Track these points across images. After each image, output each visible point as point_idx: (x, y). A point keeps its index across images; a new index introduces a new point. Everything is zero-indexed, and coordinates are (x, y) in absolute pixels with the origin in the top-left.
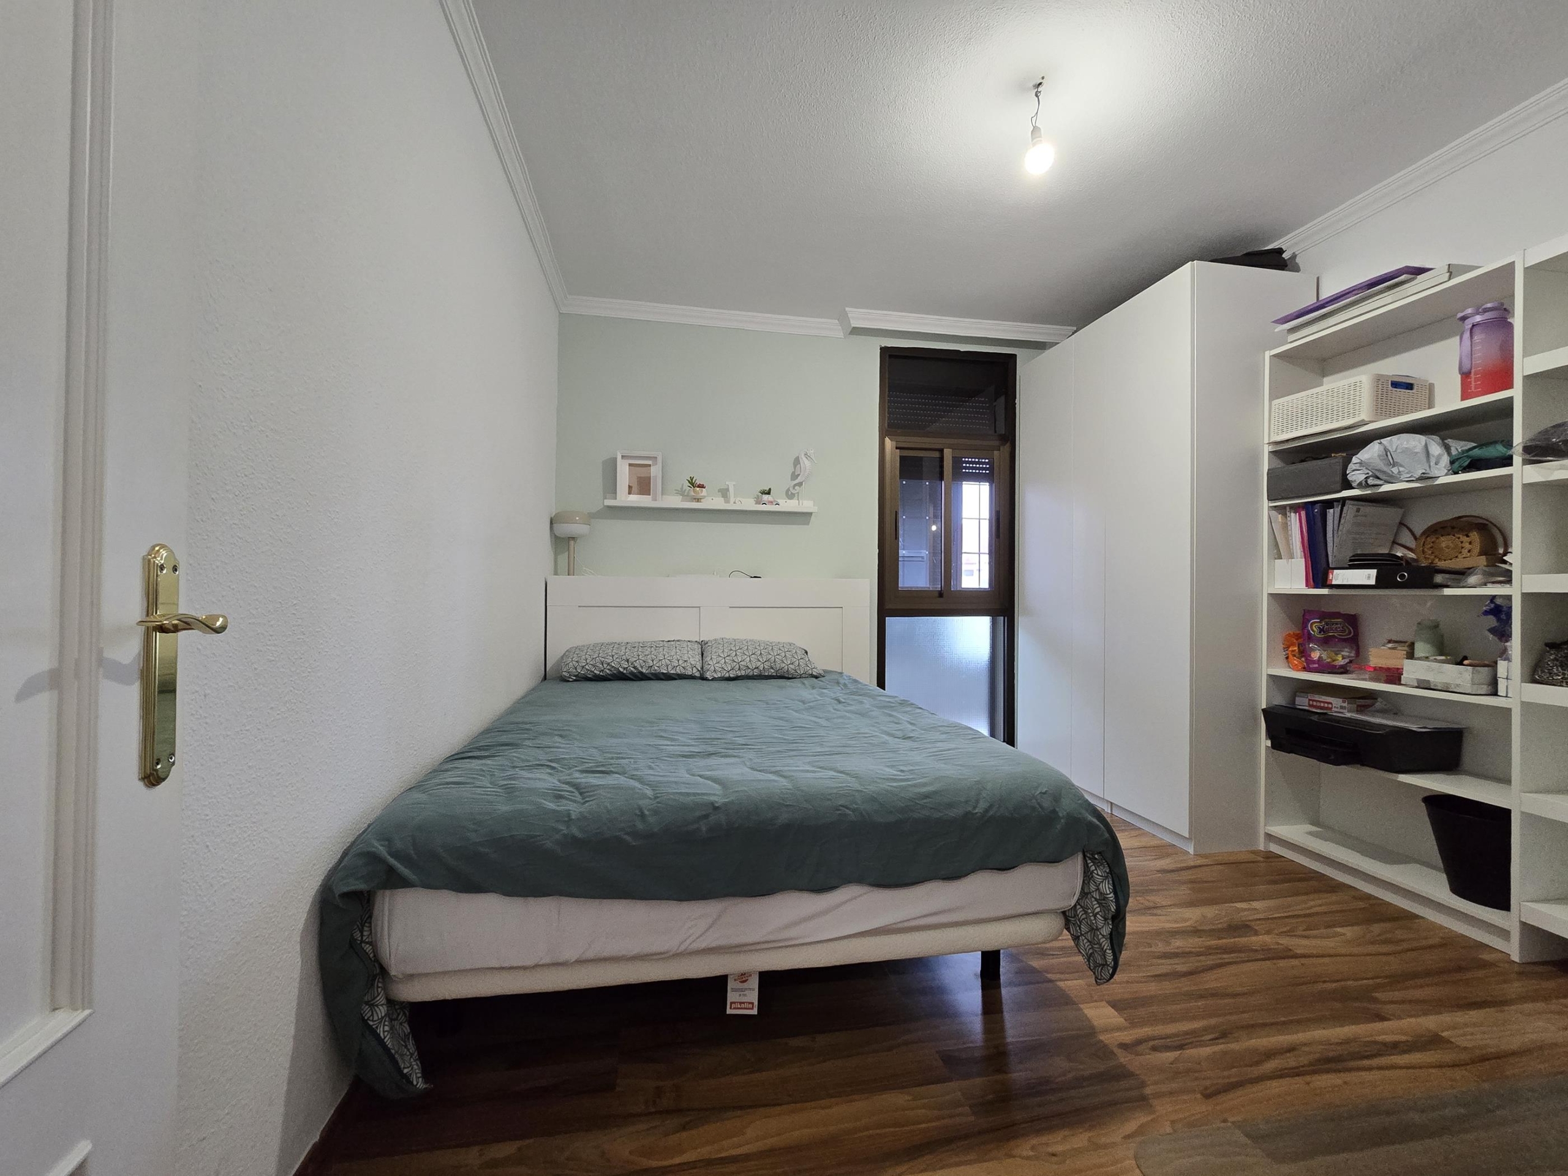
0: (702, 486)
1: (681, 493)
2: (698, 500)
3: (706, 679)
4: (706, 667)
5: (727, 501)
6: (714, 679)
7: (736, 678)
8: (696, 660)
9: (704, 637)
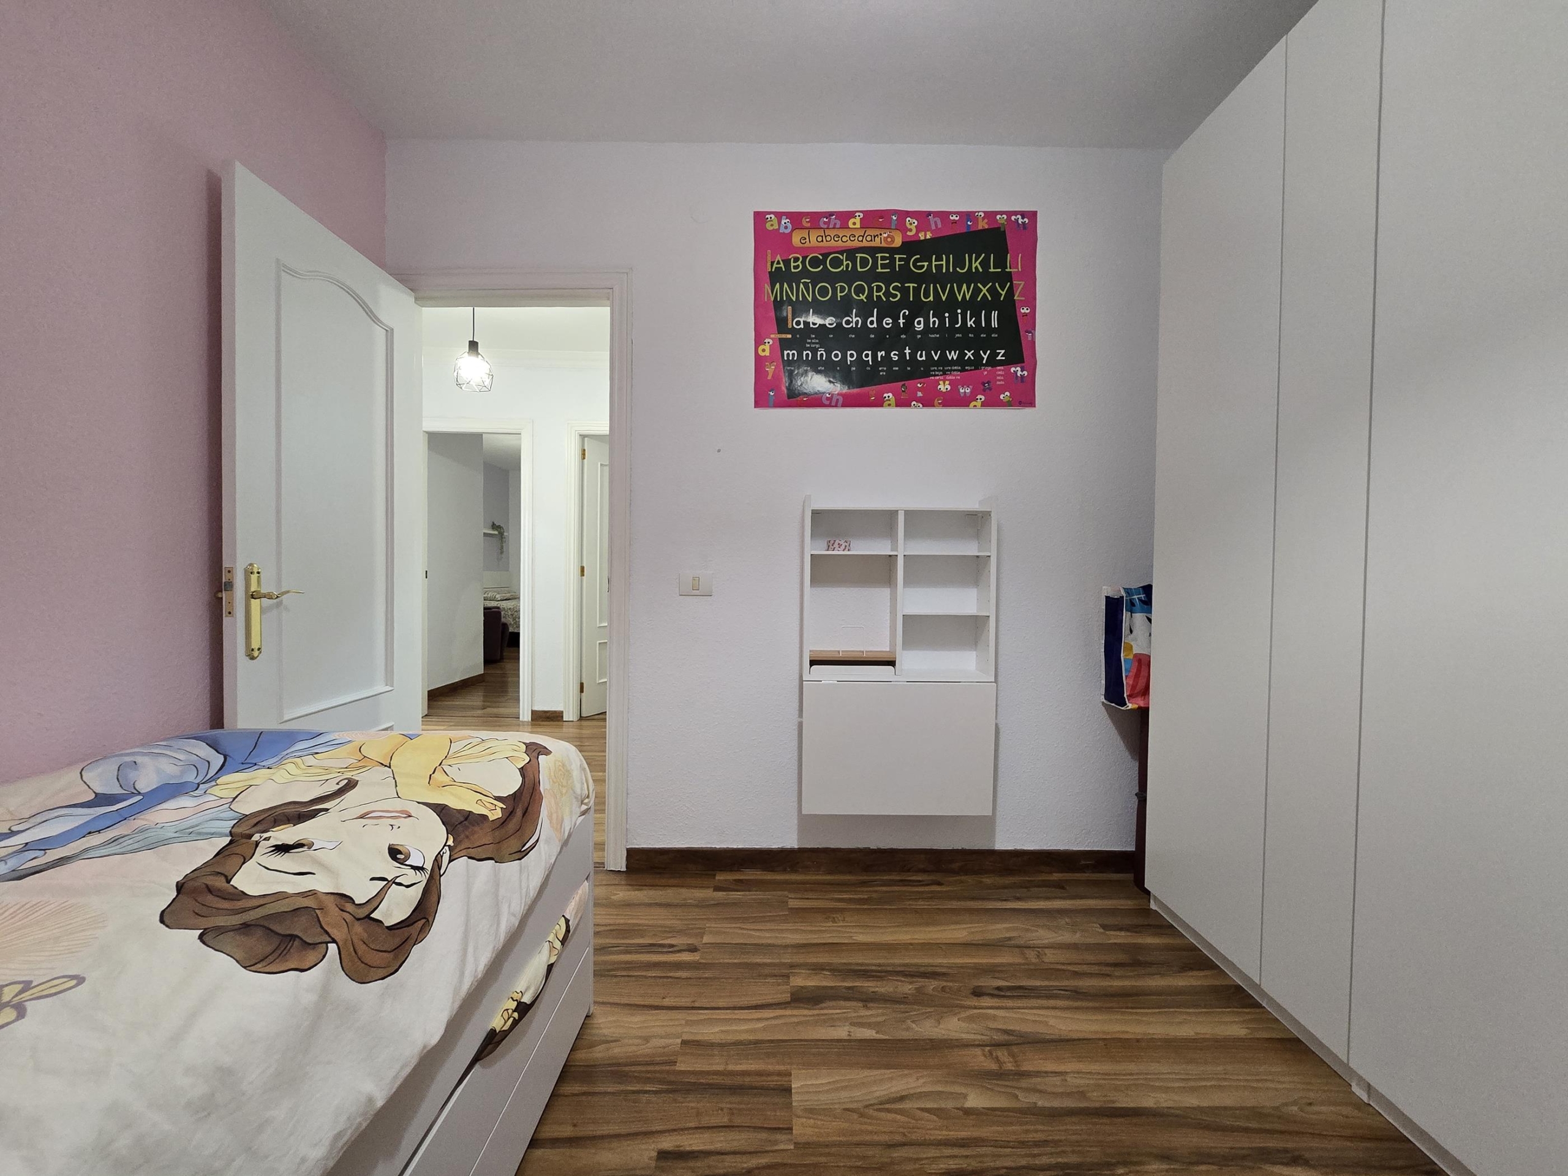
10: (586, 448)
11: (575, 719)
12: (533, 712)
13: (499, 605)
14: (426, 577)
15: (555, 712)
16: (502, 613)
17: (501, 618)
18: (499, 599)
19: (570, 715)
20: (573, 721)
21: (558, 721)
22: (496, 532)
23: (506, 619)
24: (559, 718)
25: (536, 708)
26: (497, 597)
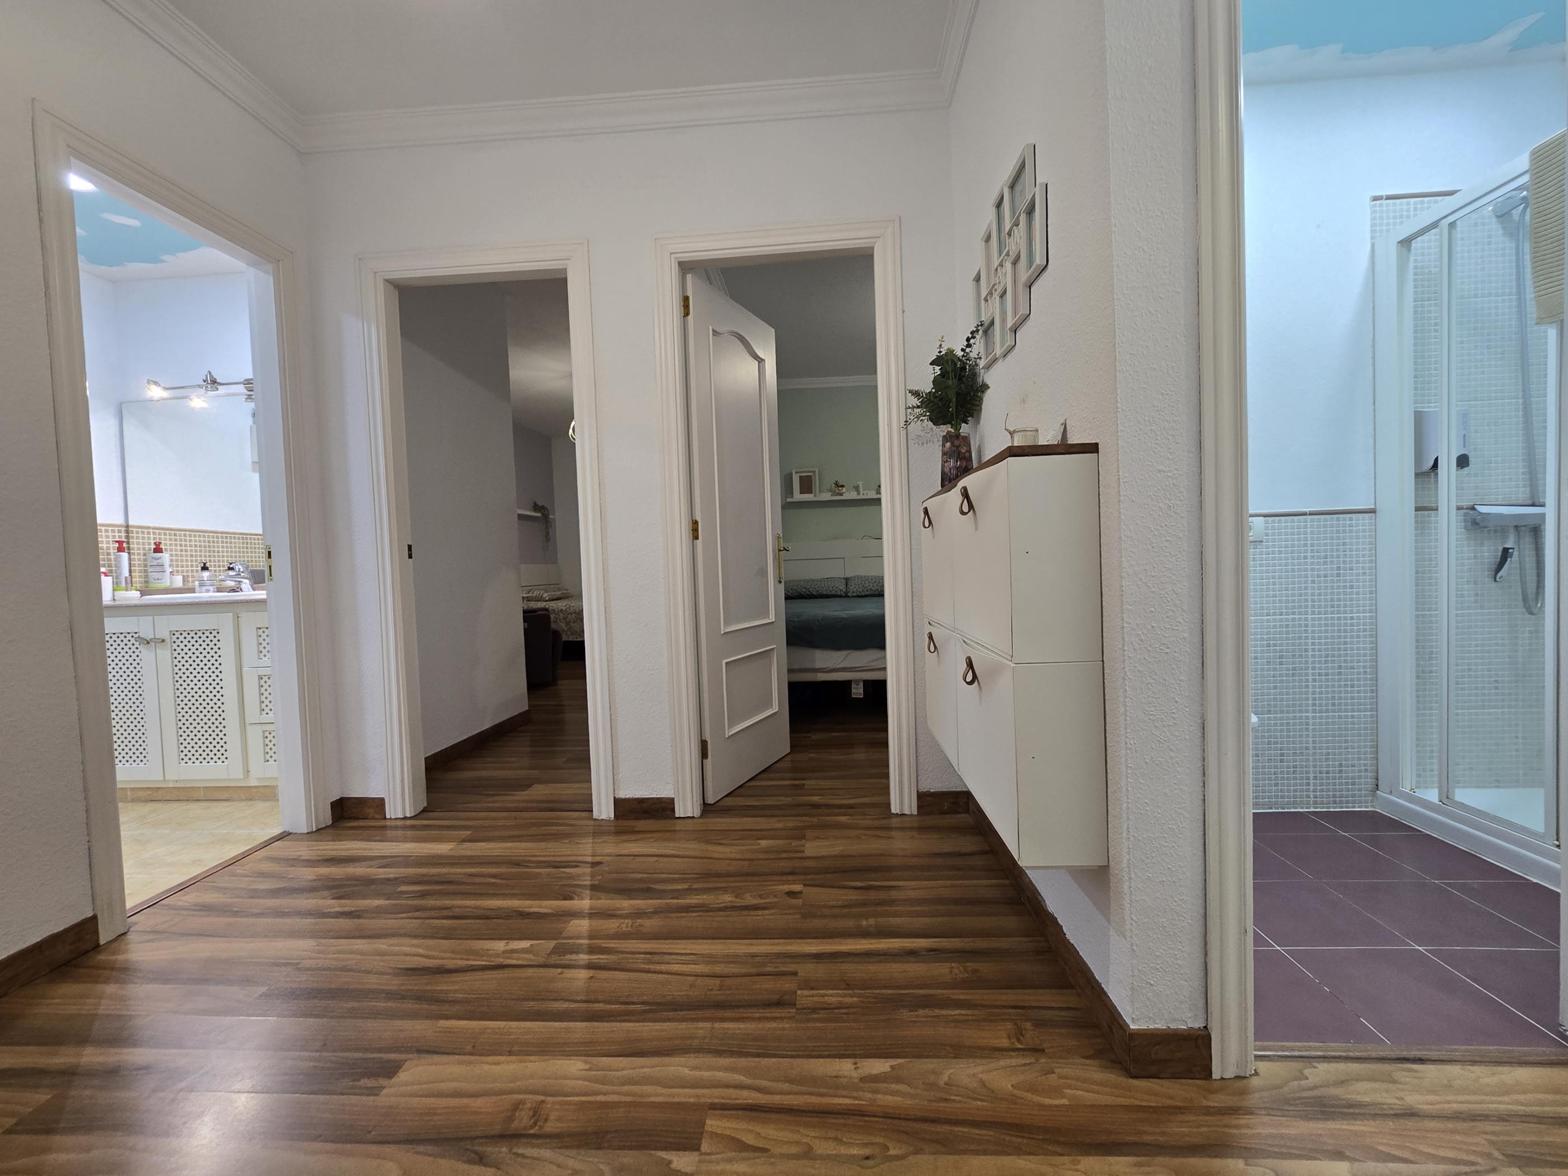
0: (843, 486)
1: (830, 490)
2: (841, 495)
3: (849, 597)
4: (848, 590)
5: (859, 494)
6: (853, 597)
7: (866, 596)
8: (842, 587)
9: (848, 575)
10: (690, 294)
11: (697, 813)
12: (617, 802)
13: (547, 606)
14: (410, 556)
15: (659, 800)
16: (552, 616)
17: (550, 625)
18: (547, 599)
19: (687, 807)
20: (693, 817)
21: (667, 818)
22: (538, 515)
23: (560, 625)
24: (668, 813)
25: (623, 794)
26: (544, 596)
